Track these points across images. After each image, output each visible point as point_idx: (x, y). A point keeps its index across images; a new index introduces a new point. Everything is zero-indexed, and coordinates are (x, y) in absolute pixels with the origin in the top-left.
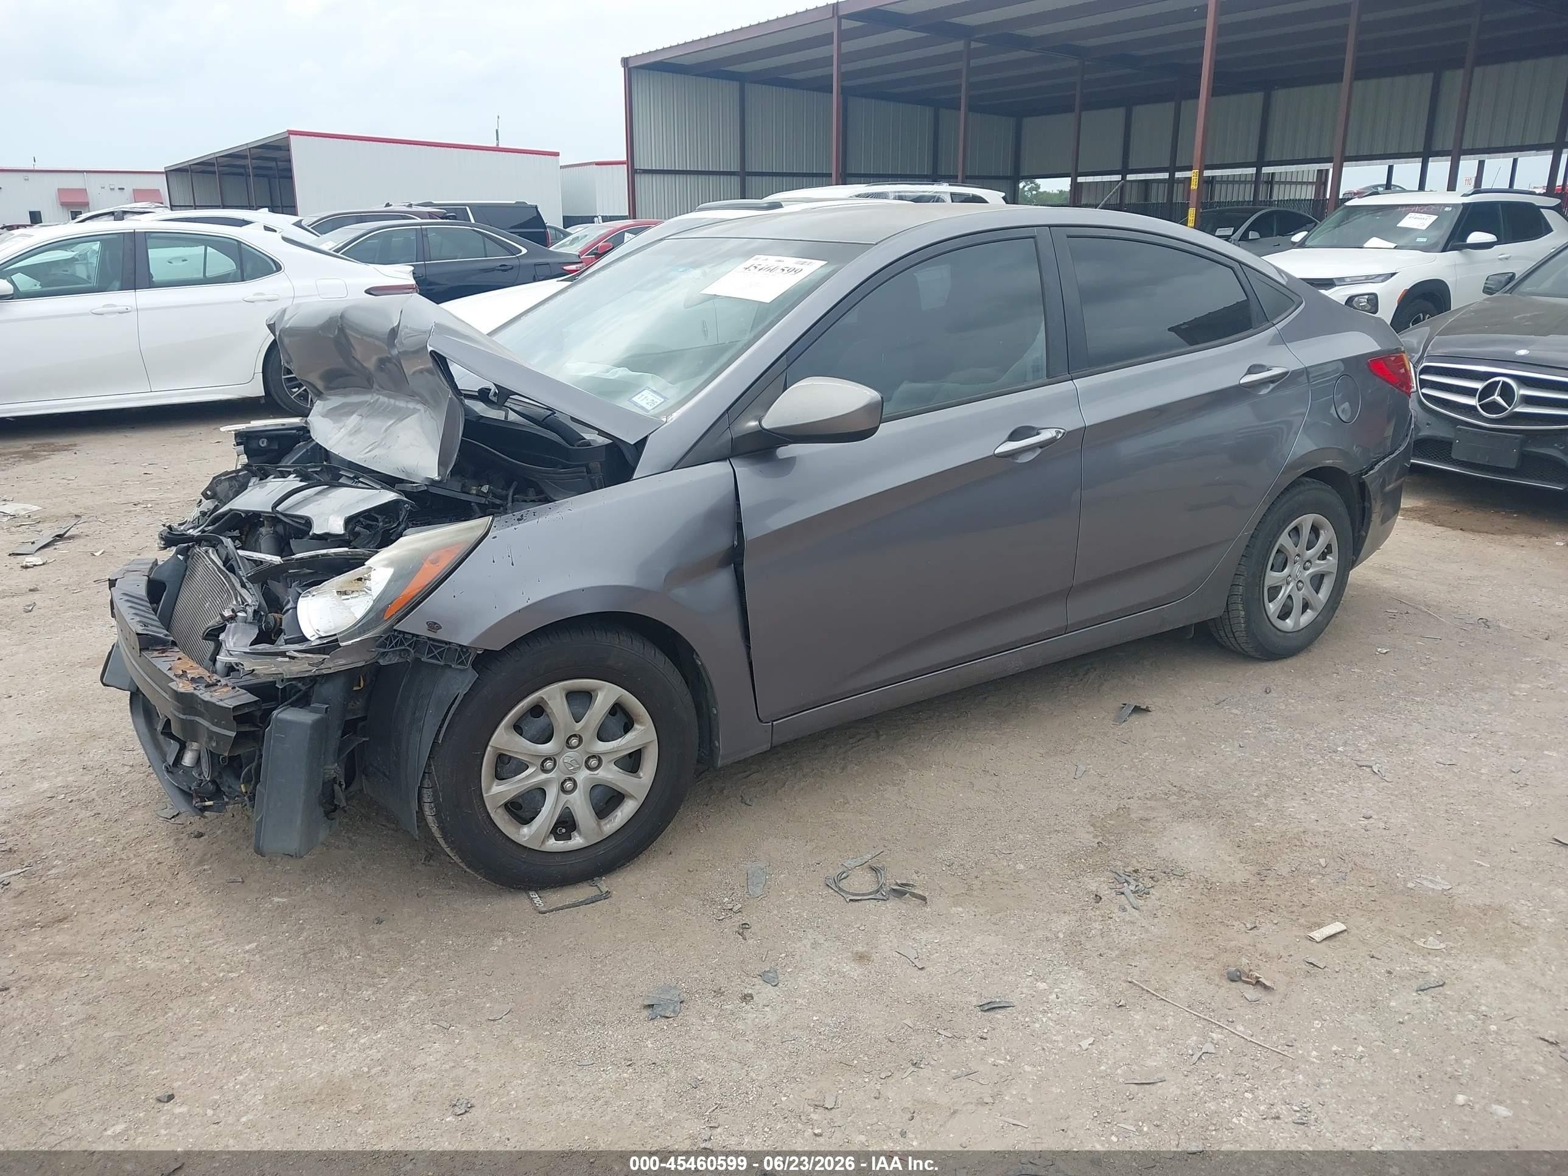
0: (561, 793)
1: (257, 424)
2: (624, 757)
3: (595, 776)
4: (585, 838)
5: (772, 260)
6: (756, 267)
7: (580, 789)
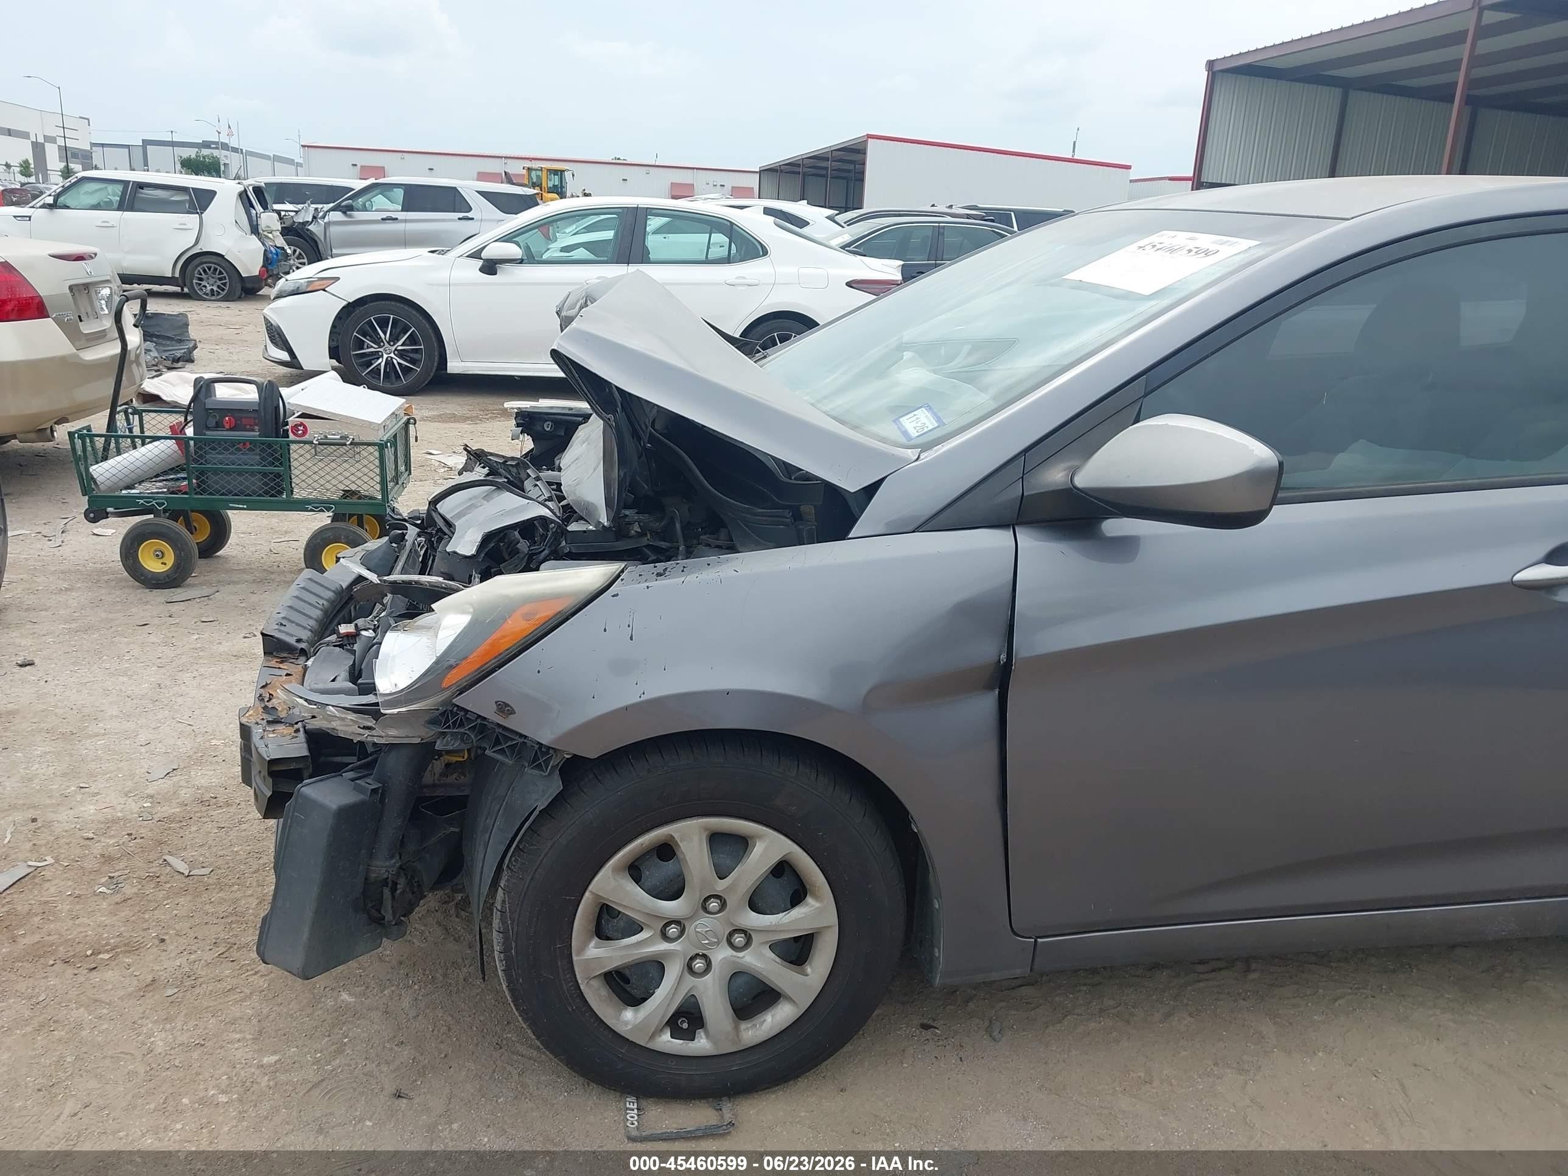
0: (686, 973)
1: (545, 404)
2: (791, 938)
3: (738, 960)
4: (715, 1043)
5: (1181, 238)
6: (1154, 246)
7: (715, 970)
